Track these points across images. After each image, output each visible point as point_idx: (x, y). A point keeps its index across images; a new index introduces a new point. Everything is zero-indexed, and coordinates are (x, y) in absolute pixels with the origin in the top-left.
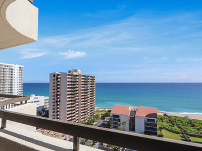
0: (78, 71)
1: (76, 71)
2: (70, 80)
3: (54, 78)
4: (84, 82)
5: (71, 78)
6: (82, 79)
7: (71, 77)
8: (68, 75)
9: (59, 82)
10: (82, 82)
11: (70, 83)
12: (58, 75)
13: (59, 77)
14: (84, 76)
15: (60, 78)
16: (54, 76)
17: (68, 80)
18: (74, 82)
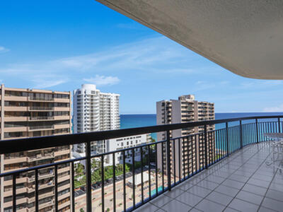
0: (191, 96)
1: (189, 97)
2: (185, 109)
3: (163, 108)
4: (201, 112)
5: (186, 107)
6: (199, 108)
7: (185, 105)
8: (183, 103)
9: (169, 112)
10: (199, 112)
11: (185, 114)
12: (168, 103)
13: (170, 105)
14: (201, 104)
15: (171, 108)
16: (163, 104)
17: (182, 109)
18: (189, 112)
